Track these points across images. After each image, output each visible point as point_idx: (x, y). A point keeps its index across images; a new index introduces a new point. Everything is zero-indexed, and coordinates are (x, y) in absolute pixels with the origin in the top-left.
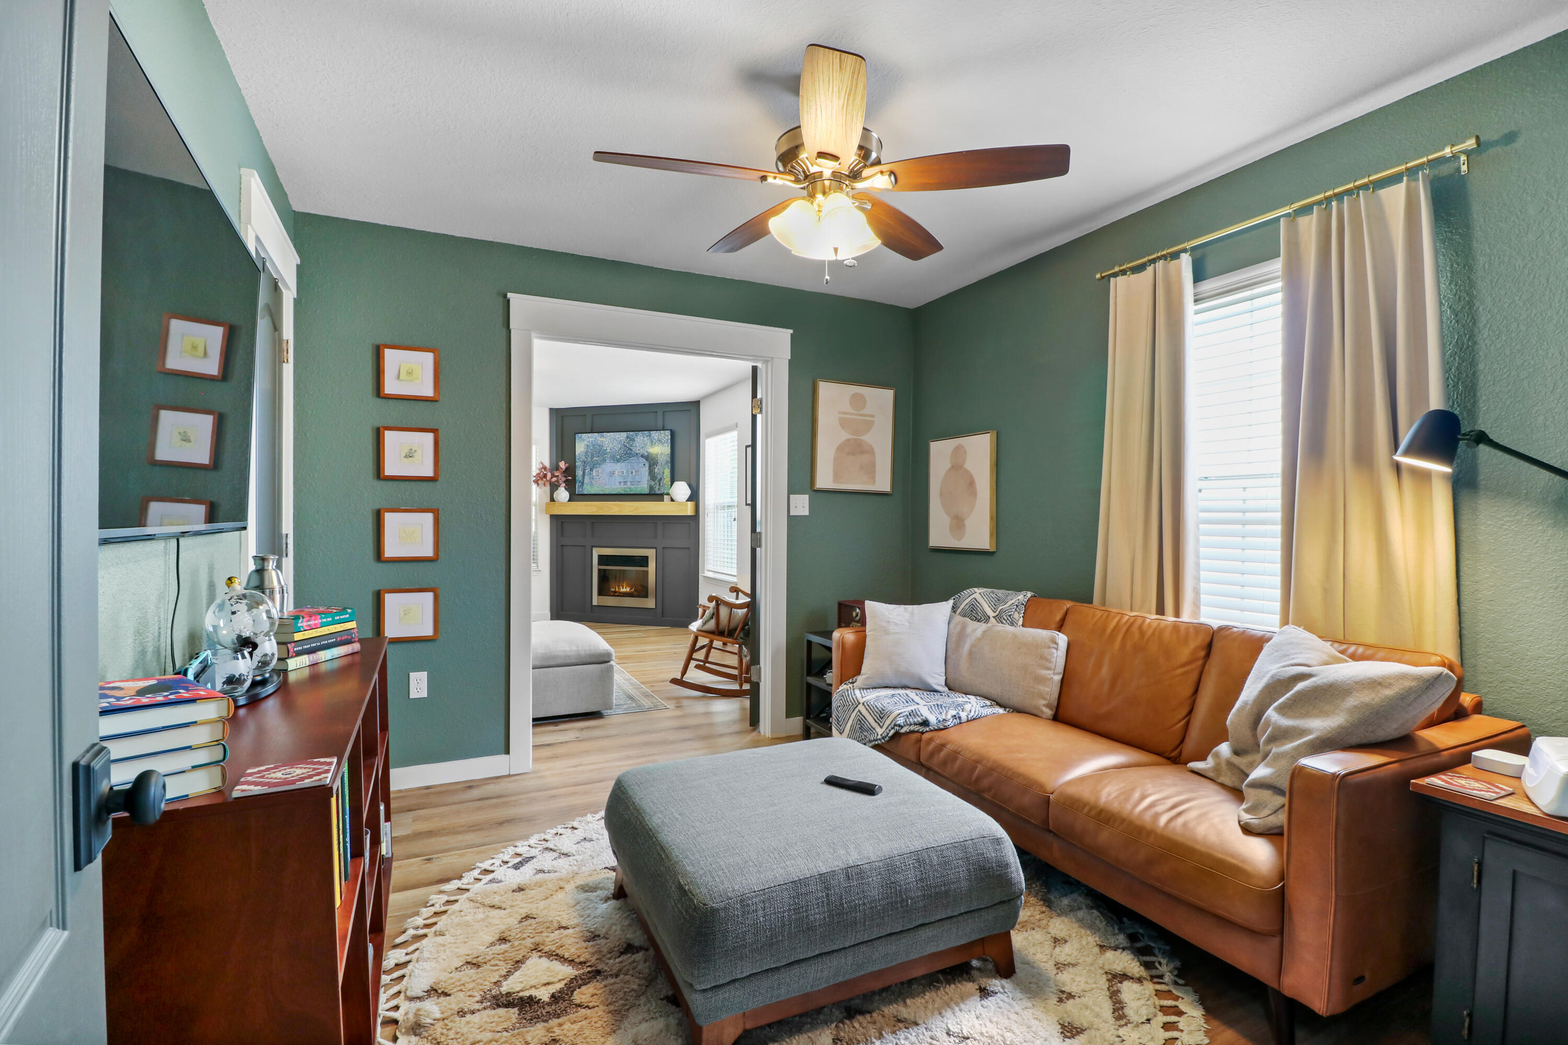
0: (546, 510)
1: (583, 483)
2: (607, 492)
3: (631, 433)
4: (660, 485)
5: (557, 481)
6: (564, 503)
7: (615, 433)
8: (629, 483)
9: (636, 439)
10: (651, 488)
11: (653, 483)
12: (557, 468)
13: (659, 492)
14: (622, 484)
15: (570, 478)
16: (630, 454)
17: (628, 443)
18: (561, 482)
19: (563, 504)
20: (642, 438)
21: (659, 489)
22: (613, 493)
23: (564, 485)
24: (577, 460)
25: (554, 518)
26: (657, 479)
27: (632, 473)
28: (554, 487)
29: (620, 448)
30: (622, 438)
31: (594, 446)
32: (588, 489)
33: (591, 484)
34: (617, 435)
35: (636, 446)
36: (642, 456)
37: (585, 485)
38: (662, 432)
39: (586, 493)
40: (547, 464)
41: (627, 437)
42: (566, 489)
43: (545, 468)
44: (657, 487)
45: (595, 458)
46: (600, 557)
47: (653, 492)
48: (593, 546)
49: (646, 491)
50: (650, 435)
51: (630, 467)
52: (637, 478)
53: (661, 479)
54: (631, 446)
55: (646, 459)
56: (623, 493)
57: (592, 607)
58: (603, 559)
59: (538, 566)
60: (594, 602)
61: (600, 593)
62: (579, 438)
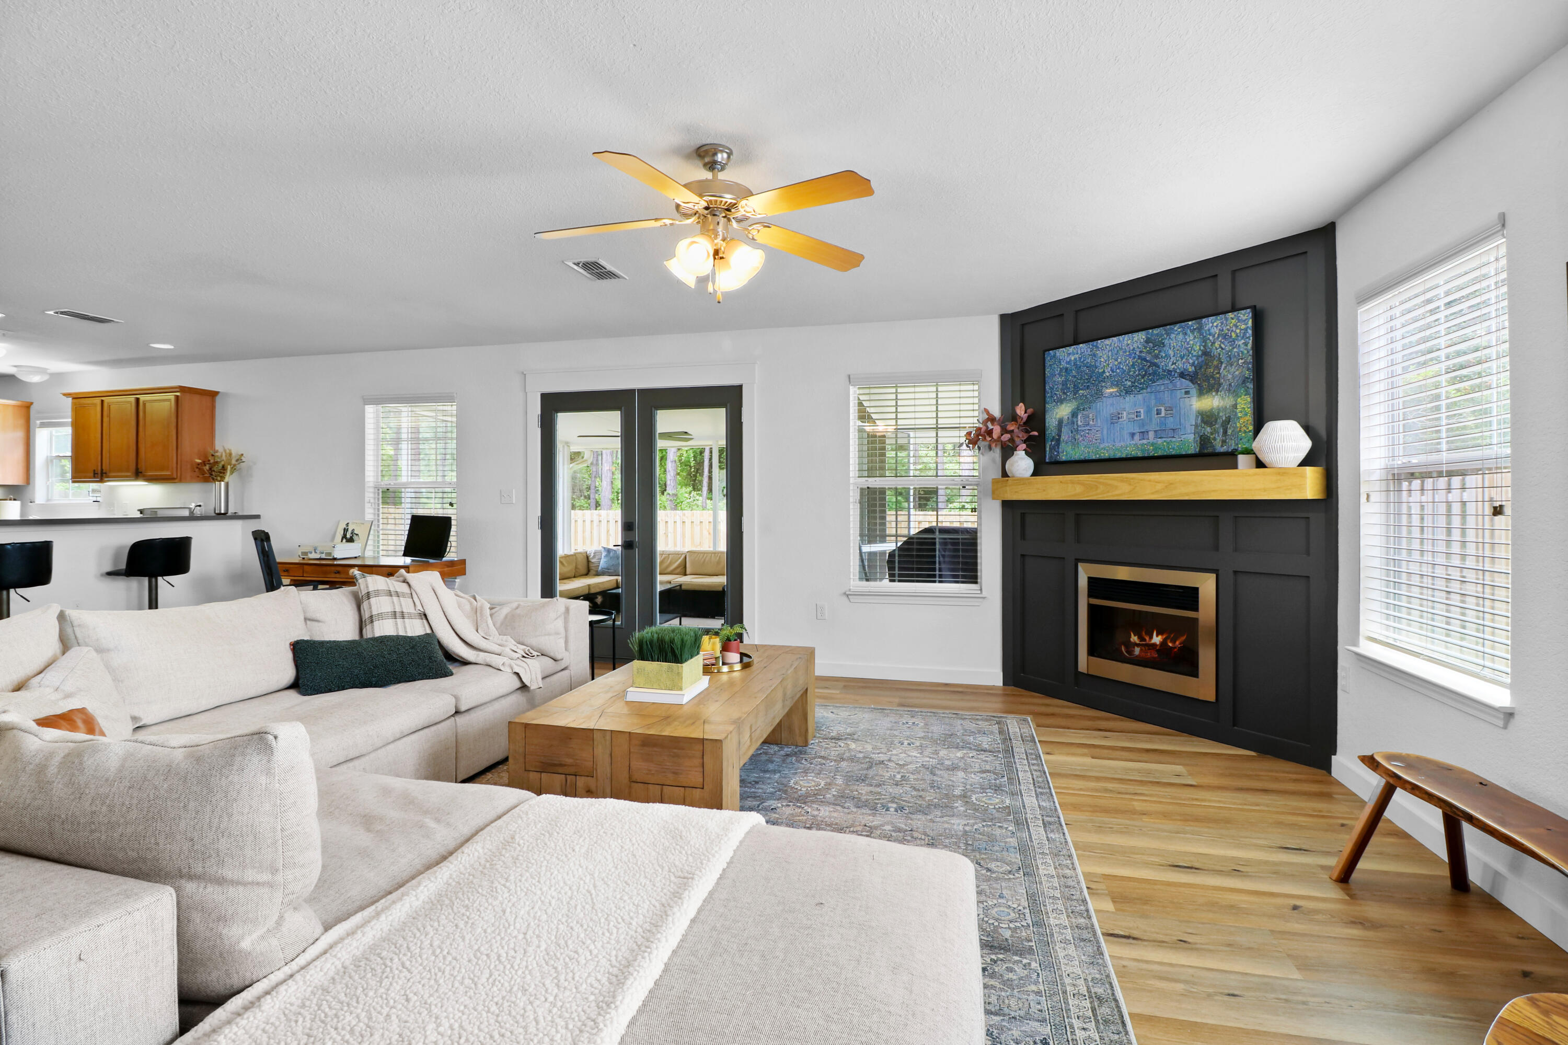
0: (993, 492)
1: (1058, 441)
2: (1106, 455)
3: (1156, 331)
4: (1225, 432)
5: (1012, 440)
6: (1027, 479)
7: (1121, 338)
8: (1151, 434)
9: (1166, 342)
10: (1204, 441)
11: (1208, 429)
12: (1014, 418)
13: (1224, 449)
14: (1137, 437)
15: (1036, 433)
16: (1154, 373)
17: (1149, 352)
18: (1017, 440)
19: (1022, 481)
20: (1181, 336)
21: (1224, 442)
22: (1118, 455)
23: (1024, 446)
24: (1048, 400)
25: (1008, 506)
26: (1220, 421)
27: (1159, 412)
28: (1008, 452)
29: (1133, 366)
30: (1135, 345)
31: (1078, 368)
32: (1068, 452)
33: (1075, 442)
34: (1126, 339)
35: (1168, 356)
36: (1182, 375)
37: (1062, 445)
38: (1230, 315)
39: (1064, 458)
40: (996, 412)
41: (1148, 341)
42: (1027, 453)
43: (992, 419)
44: (1219, 438)
45: (1081, 392)
46: (1092, 581)
47: (1210, 450)
48: (1077, 561)
49: (1192, 447)
50: (1200, 329)
51: (1153, 402)
52: (1170, 423)
53: (1228, 420)
54: (1157, 357)
55: (1191, 381)
56: (1140, 454)
57: (1077, 674)
58: (1097, 586)
59: (981, 590)
60: (1083, 666)
61: (1092, 652)
62: (1054, 356)
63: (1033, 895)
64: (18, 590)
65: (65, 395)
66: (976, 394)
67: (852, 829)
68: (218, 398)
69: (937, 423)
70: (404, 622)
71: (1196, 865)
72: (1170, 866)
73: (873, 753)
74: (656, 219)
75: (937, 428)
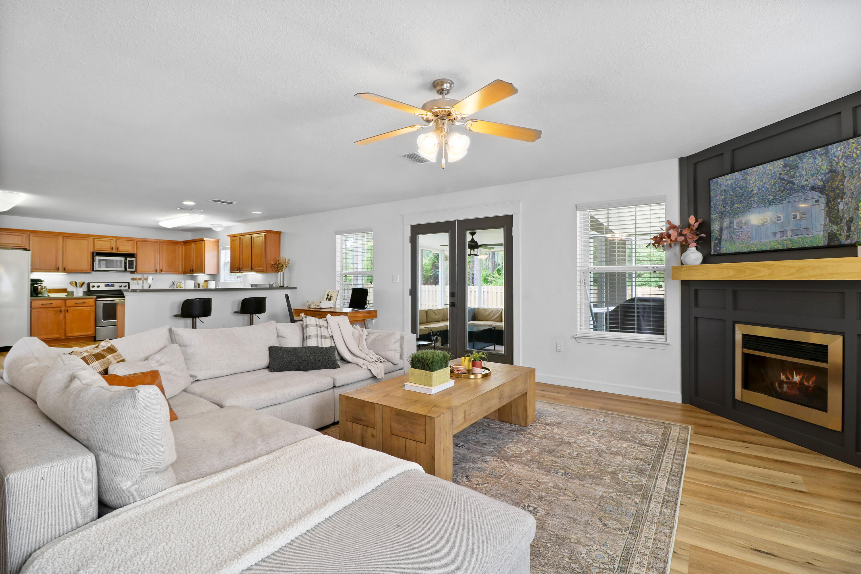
0: (673, 275)
1: (720, 240)
2: (755, 249)
3: (791, 158)
4: (849, 229)
5: (686, 240)
6: (696, 266)
7: (765, 165)
8: (789, 233)
9: (800, 165)
10: (832, 236)
11: (835, 227)
12: (689, 226)
13: (848, 242)
14: (778, 235)
15: (704, 235)
16: (791, 189)
17: (787, 174)
18: (689, 241)
19: (693, 268)
20: (811, 160)
21: (848, 237)
22: (764, 248)
23: (695, 244)
24: (712, 212)
25: (685, 284)
26: (844, 221)
27: (795, 217)
28: (684, 248)
29: (774, 184)
30: (776, 170)
31: (733, 189)
32: (727, 248)
33: (732, 240)
34: (768, 167)
35: (801, 176)
36: (813, 188)
37: (723, 243)
38: (851, 141)
39: (724, 252)
40: (676, 221)
41: (785, 166)
42: (697, 249)
43: (673, 227)
44: (844, 234)
45: (736, 205)
46: (745, 337)
47: (836, 243)
48: (735, 322)
49: (822, 241)
50: (826, 153)
51: (790, 209)
52: (804, 224)
53: (852, 220)
54: (793, 177)
55: (821, 192)
56: (780, 247)
57: (734, 400)
58: (748, 339)
59: (666, 339)
60: (738, 396)
61: (746, 386)
62: (717, 182)
63: (629, 549)
64: (200, 318)
65: (228, 236)
66: (664, 211)
67: (527, 482)
68: (281, 235)
69: (636, 231)
70: (322, 340)
71: (775, 552)
72: (751, 549)
73: (567, 437)
74: (412, 126)
75: (636, 235)
